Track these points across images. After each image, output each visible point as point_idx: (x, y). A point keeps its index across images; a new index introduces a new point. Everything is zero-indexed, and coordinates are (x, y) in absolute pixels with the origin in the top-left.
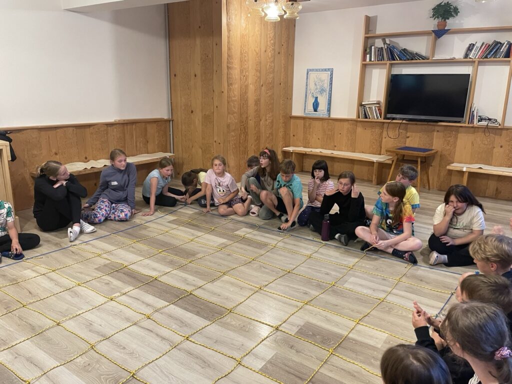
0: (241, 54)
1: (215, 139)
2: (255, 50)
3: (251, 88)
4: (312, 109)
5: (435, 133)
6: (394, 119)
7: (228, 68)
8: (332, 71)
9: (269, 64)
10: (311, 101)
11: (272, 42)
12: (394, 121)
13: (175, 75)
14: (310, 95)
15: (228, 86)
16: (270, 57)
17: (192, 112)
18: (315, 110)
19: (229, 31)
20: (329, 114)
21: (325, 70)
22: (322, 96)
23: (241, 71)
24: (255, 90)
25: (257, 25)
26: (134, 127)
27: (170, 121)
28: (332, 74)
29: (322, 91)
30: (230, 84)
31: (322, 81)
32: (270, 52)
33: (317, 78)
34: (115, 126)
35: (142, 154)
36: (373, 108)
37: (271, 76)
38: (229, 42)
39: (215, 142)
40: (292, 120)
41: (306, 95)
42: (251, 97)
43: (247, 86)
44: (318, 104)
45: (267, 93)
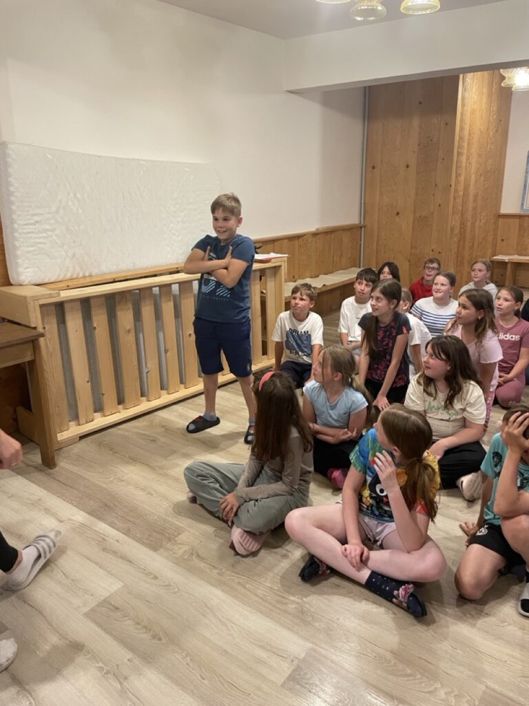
0: (470, 134)
1: (433, 247)
2: (480, 129)
3: (473, 177)
7: (459, 153)
9: (489, 146)
11: (495, 116)
13: (373, 168)
15: (456, 177)
16: (491, 136)
17: (398, 214)
19: (463, 105)
23: (468, 159)
24: (476, 182)
25: (484, 96)
26: (333, 236)
27: (361, 228)
30: (458, 175)
32: (492, 130)
34: (318, 237)
35: (338, 270)
37: (490, 161)
38: (462, 120)
39: (433, 251)
40: (500, 220)
41: (525, 186)
42: (472, 191)
43: (470, 177)
45: (484, 185)
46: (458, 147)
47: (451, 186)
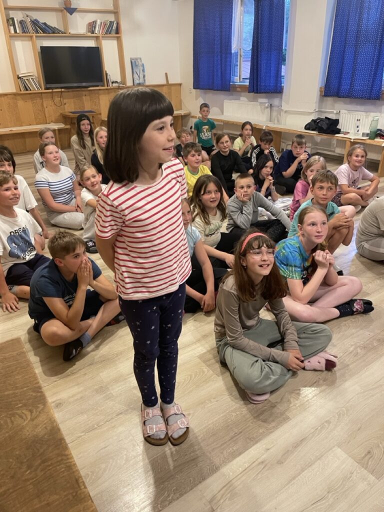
5: (84, 97)
6: (52, 88)
12: (54, 90)
36: (31, 79)
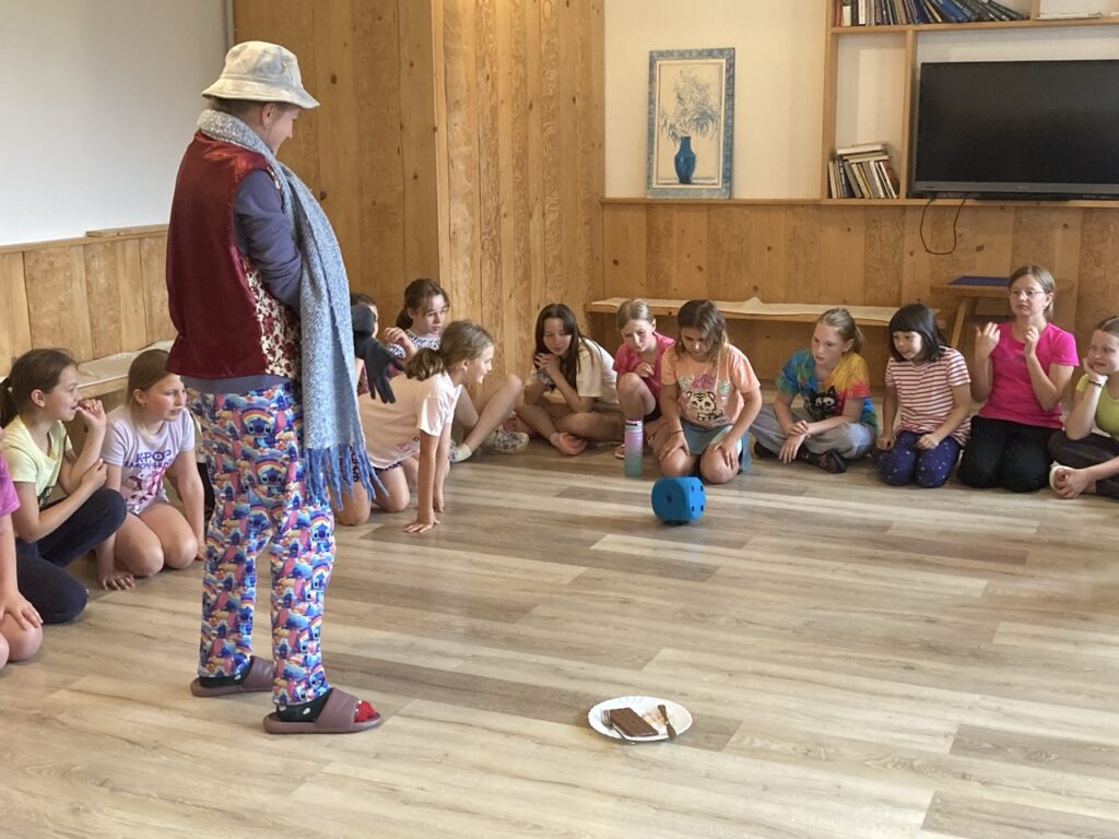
0: (478, 8)
3: (505, 113)
4: (675, 174)
5: (1059, 233)
6: (934, 195)
7: (448, 52)
8: (729, 55)
9: (545, 39)
10: (668, 151)
12: (939, 202)
14: (665, 133)
16: (548, 15)
18: (685, 177)
20: (730, 189)
21: (711, 53)
22: (704, 134)
26: (143, 251)
28: (731, 67)
29: (703, 118)
30: (451, 104)
31: (702, 88)
33: (685, 80)
34: (90, 252)
36: (872, 163)
40: (607, 213)
41: (651, 134)
43: (494, 110)
44: (694, 158)
45: (543, 130)
46: (445, 37)
47: (435, 129)
